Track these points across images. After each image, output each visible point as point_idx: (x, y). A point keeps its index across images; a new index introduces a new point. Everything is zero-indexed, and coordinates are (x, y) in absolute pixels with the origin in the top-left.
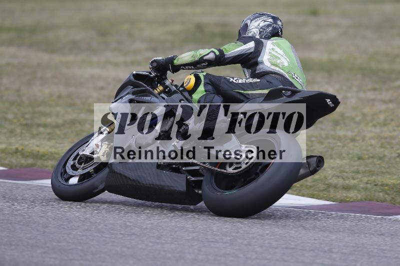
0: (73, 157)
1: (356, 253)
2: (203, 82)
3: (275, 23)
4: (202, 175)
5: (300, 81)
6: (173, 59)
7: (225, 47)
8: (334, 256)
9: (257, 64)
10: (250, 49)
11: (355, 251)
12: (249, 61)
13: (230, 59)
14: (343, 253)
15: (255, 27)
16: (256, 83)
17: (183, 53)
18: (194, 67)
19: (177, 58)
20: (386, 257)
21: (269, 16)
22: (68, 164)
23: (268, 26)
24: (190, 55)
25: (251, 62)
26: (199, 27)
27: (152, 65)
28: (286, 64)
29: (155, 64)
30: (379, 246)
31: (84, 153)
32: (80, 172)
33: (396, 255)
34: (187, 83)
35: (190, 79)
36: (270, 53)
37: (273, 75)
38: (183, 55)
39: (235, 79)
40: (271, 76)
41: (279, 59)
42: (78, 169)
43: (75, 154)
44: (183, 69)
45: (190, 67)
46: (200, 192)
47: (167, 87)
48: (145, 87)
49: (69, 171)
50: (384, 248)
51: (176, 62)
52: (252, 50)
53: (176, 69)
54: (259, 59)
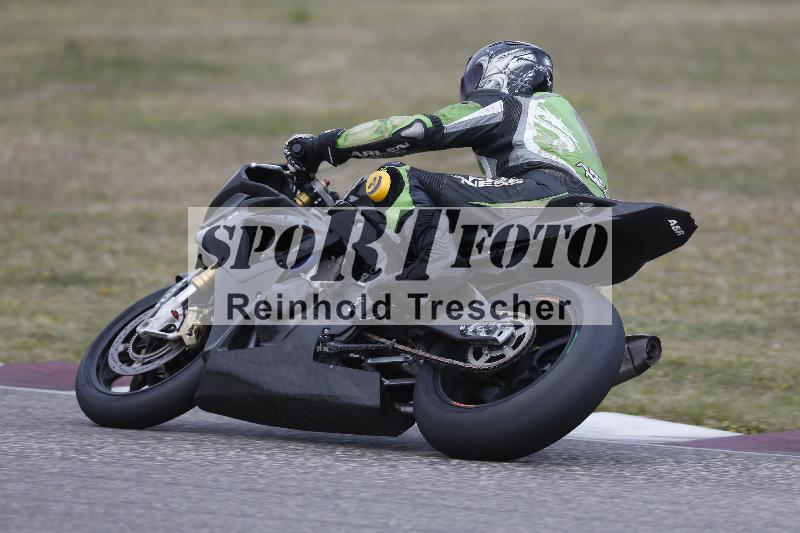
0: (123, 335)
1: (388, 499)
2: (407, 185)
3: (540, 62)
4: (407, 375)
5: (600, 182)
6: (335, 136)
7: (443, 111)
8: (343, 504)
9: (509, 147)
10: (495, 116)
11: (386, 495)
12: (493, 142)
13: (453, 137)
14: (363, 500)
15: (498, 70)
16: (515, 186)
17: (357, 124)
18: (380, 152)
19: (344, 135)
20: (447, 507)
21: (526, 48)
22: (112, 350)
23: (527, 68)
24: (371, 128)
25: (496, 144)
26: (73, 48)
27: (290, 150)
28: (571, 149)
29: (297, 148)
30: (433, 485)
31: (147, 329)
32: (138, 368)
33: (468, 503)
34: (373, 187)
35: (381, 178)
36: (536, 125)
37: (547, 171)
38: (356, 129)
39: (471, 179)
40: (542, 172)
41: (557, 137)
42: (134, 362)
43: (129, 329)
44: (357, 157)
45: (371, 153)
46: (409, 409)
47: (317, 195)
48: (275, 195)
49: (115, 364)
50: (444, 489)
51: (342, 143)
52: (499, 119)
53: (341, 156)
54: (516, 138)
